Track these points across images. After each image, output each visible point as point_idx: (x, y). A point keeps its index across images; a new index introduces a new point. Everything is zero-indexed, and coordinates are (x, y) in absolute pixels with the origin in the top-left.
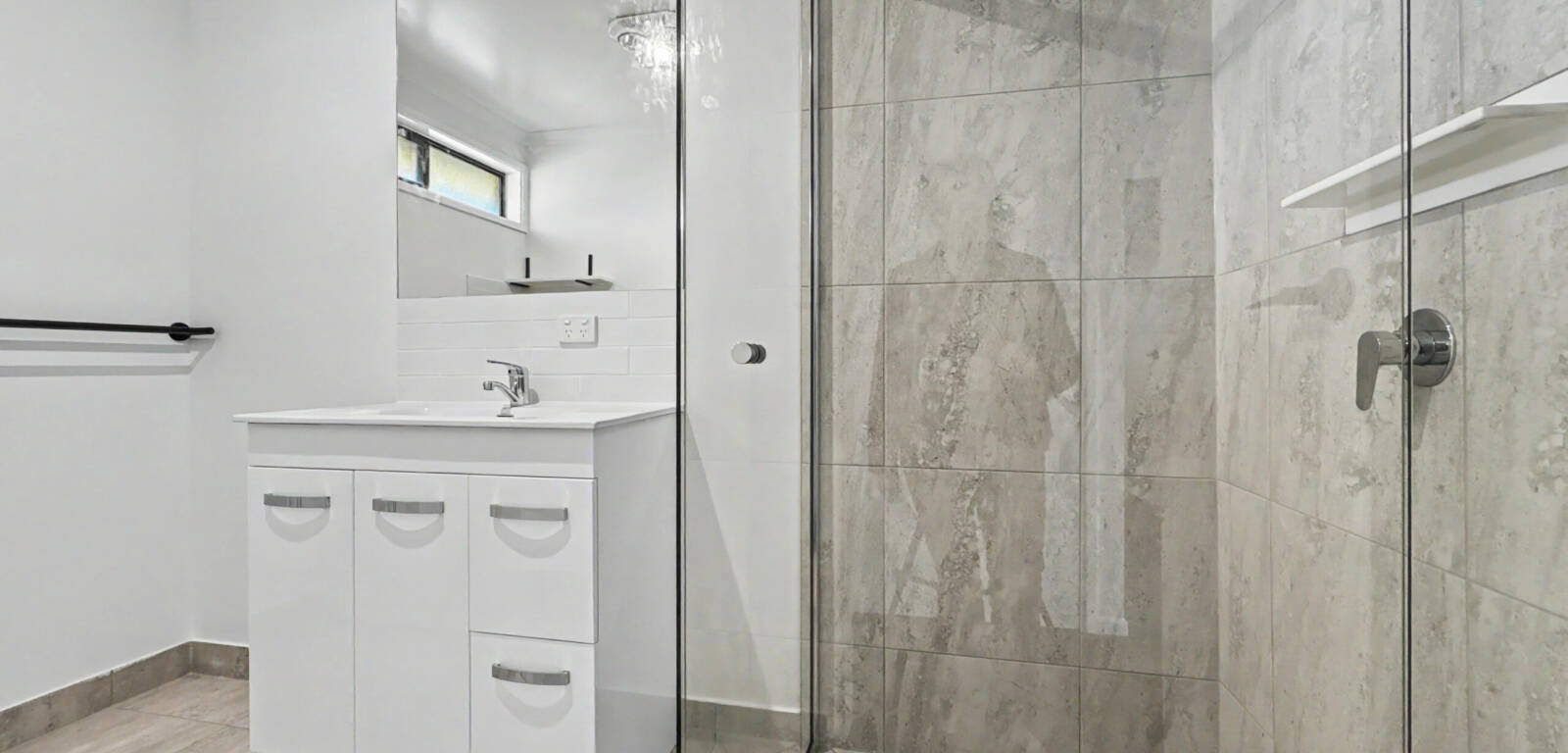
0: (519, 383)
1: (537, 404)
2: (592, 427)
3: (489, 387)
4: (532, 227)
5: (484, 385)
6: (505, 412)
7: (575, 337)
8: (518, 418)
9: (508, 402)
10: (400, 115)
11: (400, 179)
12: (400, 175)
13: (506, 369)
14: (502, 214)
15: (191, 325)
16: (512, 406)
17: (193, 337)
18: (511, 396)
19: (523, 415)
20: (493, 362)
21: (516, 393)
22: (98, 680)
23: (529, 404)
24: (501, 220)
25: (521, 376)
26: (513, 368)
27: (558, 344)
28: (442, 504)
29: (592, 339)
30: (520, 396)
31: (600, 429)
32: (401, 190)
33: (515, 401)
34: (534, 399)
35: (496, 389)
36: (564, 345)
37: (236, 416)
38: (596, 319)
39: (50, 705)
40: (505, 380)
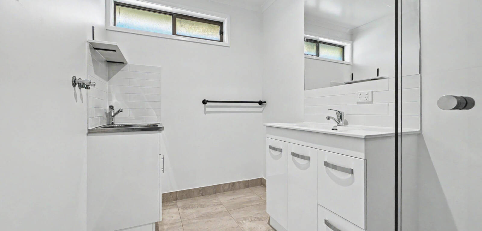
0: (340, 116)
1: (348, 125)
2: (364, 137)
3: (329, 118)
4: (354, 62)
5: (327, 118)
6: (335, 128)
7: (363, 100)
8: (339, 131)
9: (336, 124)
10: (305, 35)
11: (305, 54)
12: (305, 53)
13: (335, 112)
14: (343, 60)
15: (262, 101)
16: (338, 126)
17: (263, 104)
18: (337, 123)
19: (341, 130)
20: (330, 110)
21: (339, 122)
22: (246, 181)
23: (344, 125)
24: (343, 62)
25: (341, 115)
26: (337, 112)
27: (356, 103)
28: (309, 158)
29: (370, 100)
30: (340, 122)
31: (367, 139)
32: (305, 58)
33: (339, 124)
34: (346, 124)
35: (331, 119)
36: (358, 103)
37: (264, 124)
38: (373, 92)
39: (239, 183)
40: (335, 116)
